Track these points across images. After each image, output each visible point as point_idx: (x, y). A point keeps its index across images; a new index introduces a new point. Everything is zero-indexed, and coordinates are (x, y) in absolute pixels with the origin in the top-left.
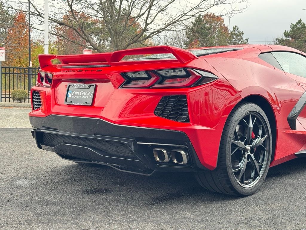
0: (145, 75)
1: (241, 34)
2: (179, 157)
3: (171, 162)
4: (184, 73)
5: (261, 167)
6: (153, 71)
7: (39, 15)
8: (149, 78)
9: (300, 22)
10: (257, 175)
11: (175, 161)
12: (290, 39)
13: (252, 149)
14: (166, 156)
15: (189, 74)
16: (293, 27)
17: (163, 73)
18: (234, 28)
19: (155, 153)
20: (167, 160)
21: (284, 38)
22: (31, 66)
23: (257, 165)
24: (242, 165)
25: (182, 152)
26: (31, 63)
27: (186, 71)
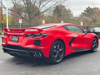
0: (31, 35)
1: (70, 11)
2: (39, 55)
3: (37, 56)
4: (40, 34)
5: (61, 56)
6: (33, 34)
7: (5, 8)
8: (32, 35)
9: (89, 7)
10: (60, 58)
11: (38, 56)
12: (86, 12)
13: (59, 52)
14: (36, 55)
15: (41, 35)
16: (87, 9)
17: (35, 34)
18: (68, 9)
19: (33, 54)
20: (36, 56)
21: (84, 12)
22: (3, 23)
23: (60, 56)
24: (56, 56)
25: (40, 54)
26: (3, 22)
27: (41, 34)
